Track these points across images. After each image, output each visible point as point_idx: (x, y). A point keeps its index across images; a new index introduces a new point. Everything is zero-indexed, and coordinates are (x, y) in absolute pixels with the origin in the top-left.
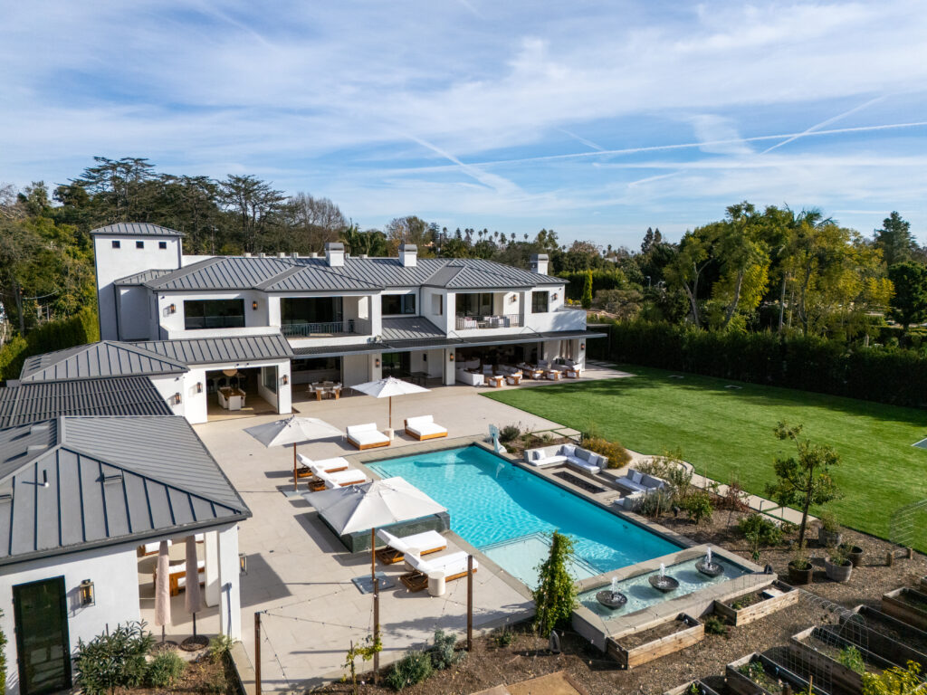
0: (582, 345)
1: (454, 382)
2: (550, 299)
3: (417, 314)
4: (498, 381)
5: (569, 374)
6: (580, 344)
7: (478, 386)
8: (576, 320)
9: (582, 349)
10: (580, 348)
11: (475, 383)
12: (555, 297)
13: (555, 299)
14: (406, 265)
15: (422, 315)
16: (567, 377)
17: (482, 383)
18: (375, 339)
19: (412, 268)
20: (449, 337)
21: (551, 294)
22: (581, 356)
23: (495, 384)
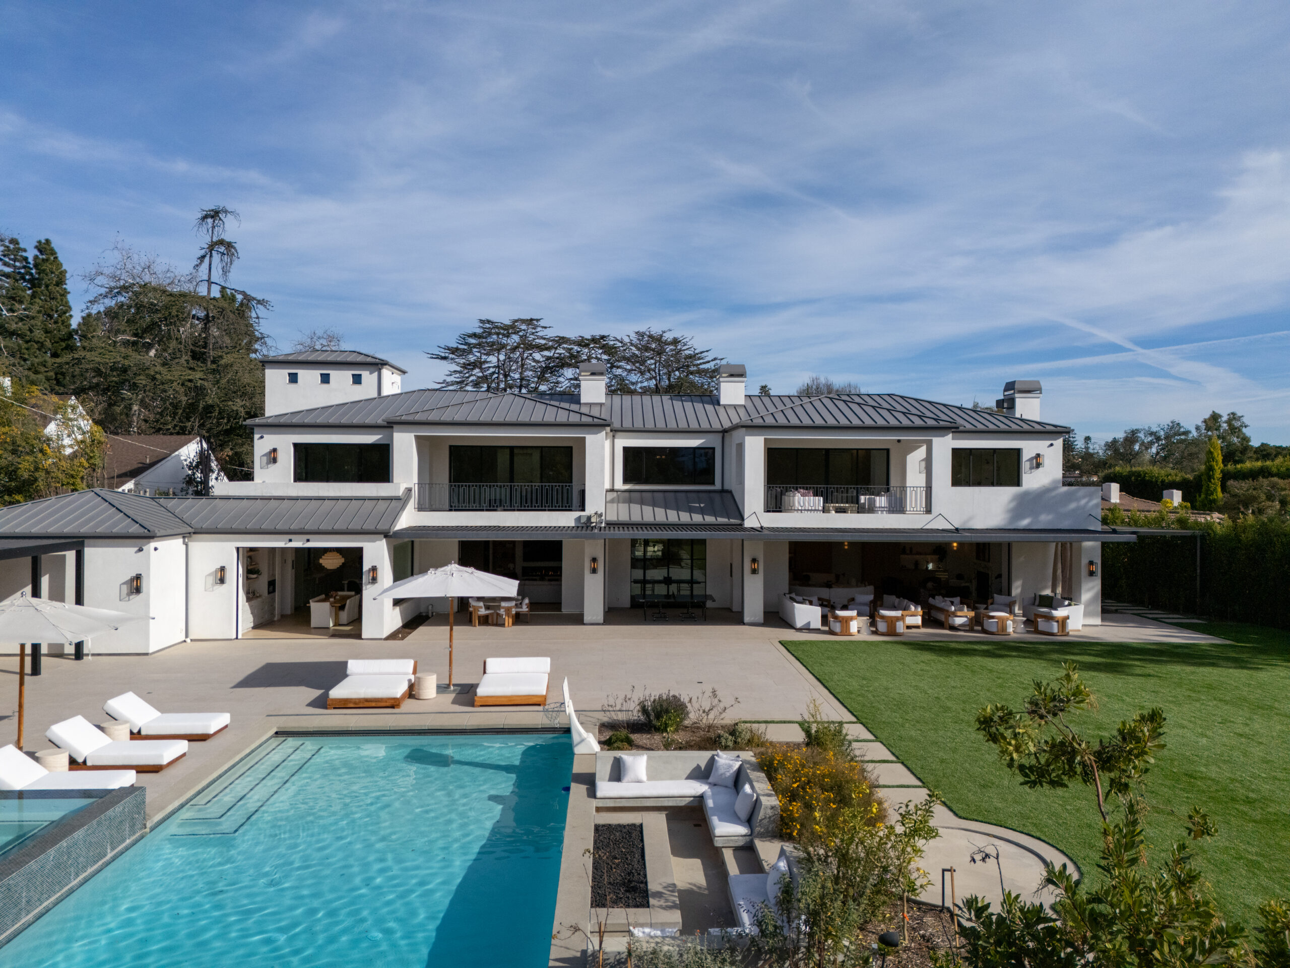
0: (1091, 563)
1: (760, 618)
2: (1025, 466)
3: (718, 486)
4: (846, 621)
5: (1042, 625)
6: (1084, 561)
7: (807, 629)
8: (1073, 506)
9: (1092, 574)
10: (1084, 571)
11: (799, 623)
12: (1037, 462)
13: (1038, 465)
14: (722, 402)
15: (726, 487)
16: (1037, 631)
17: (817, 623)
18: (589, 518)
19: (735, 407)
20: (748, 524)
21: (1026, 456)
22: (1090, 590)
23: (837, 627)
